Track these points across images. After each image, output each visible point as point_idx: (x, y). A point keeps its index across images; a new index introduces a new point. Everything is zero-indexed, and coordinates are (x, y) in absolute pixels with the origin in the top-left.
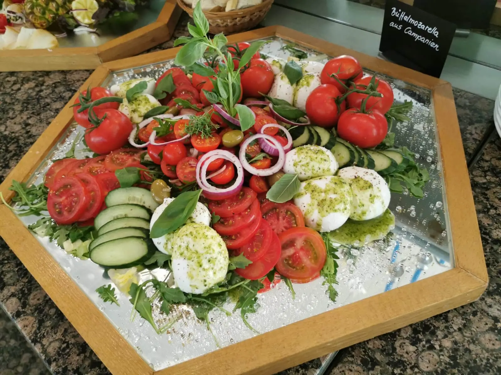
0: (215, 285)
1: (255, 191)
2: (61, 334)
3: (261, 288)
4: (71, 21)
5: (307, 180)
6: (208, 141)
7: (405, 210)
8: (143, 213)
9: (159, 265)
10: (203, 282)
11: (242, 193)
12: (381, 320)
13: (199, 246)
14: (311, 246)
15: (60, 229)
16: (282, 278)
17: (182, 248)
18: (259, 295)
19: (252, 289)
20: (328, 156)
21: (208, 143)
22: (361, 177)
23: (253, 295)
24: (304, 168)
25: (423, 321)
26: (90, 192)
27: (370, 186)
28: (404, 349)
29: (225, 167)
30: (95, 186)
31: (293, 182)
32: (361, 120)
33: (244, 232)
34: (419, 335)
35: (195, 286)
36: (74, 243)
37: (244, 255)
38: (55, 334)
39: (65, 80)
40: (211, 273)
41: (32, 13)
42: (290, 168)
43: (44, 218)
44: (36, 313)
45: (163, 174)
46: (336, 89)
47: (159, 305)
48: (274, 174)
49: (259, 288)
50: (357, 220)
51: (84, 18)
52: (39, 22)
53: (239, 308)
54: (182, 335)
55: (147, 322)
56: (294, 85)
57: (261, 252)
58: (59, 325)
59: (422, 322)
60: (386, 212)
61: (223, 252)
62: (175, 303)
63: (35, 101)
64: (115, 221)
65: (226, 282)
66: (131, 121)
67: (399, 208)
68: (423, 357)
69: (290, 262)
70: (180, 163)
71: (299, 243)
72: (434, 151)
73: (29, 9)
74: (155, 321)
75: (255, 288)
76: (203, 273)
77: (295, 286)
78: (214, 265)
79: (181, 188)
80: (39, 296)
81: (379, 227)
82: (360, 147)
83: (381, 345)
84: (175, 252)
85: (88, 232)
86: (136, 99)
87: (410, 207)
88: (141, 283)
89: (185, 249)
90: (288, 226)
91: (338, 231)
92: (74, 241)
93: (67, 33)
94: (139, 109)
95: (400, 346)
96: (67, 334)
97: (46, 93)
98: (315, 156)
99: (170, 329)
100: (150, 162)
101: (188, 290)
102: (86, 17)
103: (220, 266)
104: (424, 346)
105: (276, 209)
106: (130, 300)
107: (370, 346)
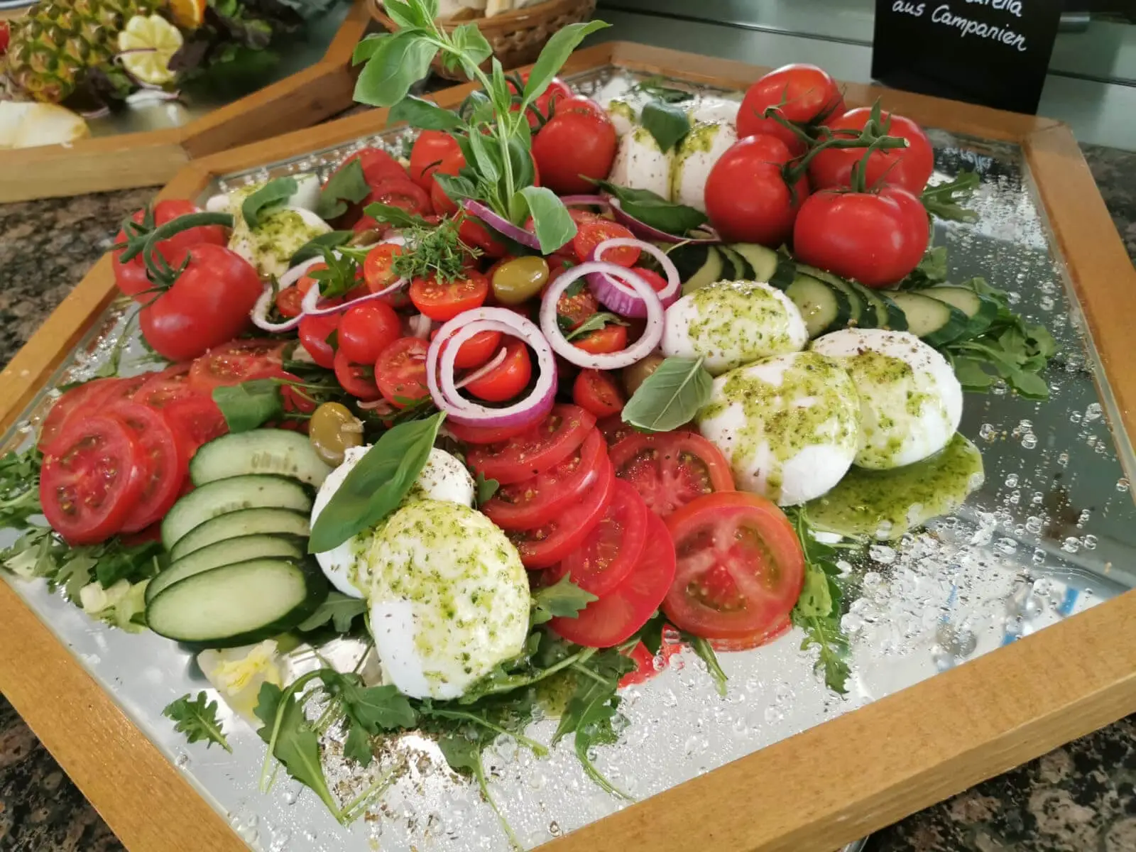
0: (495, 666)
1: (591, 410)
2: (74, 842)
3: (626, 671)
4: (119, 80)
5: (728, 371)
6: (453, 290)
7: (1005, 433)
8: (290, 496)
9: (338, 629)
10: (460, 661)
11: (554, 418)
12: (987, 734)
13: (444, 558)
14: (760, 540)
15: (74, 557)
16: (684, 640)
17: (396, 566)
18: (624, 692)
19: (601, 674)
20: (780, 302)
21: (454, 296)
22: (874, 349)
23: (605, 693)
24: (717, 337)
25: (1099, 732)
26: (148, 451)
27: (906, 370)
28: (1057, 818)
29: (504, 352)
30: (162, 434)
31: (693, 377)
32: (858, 212)
33: (568, 517)
34: (1096, 773)
35: (438, 674)
36: (110, 590)
37: (572, 580)
38: (59, 842)
39: (105, 212)
40: (481, 633)
41: (26, 67)
42: (679, 343)
43: (33, 532)
44: (10, 787)
45: (343, 390)
46: (782, 145)
47: (342, 741)
48: (639, 363)
49: (621, 671)
50: (877, 466)
51: (149, 71)
52: (42, 88)
53: (570, 732)
54: (410, 824)
55: (307, 790)
56: (671, 152)
57: (620, 567)
58: (72, 817)
59: (1097, 736)
60: (955, 443)
61: (513, 573)
62: (386, 731)
63: (32, 266)
64: (219, 521)
65: (528, 659)
66: (259, 275)
67: (988, 431)
68: (1117, 835)
69: (704, 592)
70: (385, 354)
71: (725, 536)
72: (1054, 282)
73: (18, 58)
74: (331, 786)
75: (610, 673)
76: (459, 634)
77: (725, 659)
78: (490, 610)
79: (390, 418)
80: (18, 742)
81: (941, 482)
82: (862, 281)
83: (990, 810)
84: (378, 582)
85: (146, 558)
86: (268, 220)
87: (1018, 424)
88: (288, 682)
89: (404, 569)
90: (689, 493)
91: (826, 502)
92: (107, 585)
93: (111, 108)
94: (277, 244)
95: (1045, 810)
96: (91, 840)
97: (58, 244)
98: (747, 303)
99: (373, 807)
100: (309, 364)
101: (418, 689)
102: (155, 68)
103: (505, 614)
104: (1115, 804)
105: (650, 451)
106: (259, 732)
107: (957, 815)
